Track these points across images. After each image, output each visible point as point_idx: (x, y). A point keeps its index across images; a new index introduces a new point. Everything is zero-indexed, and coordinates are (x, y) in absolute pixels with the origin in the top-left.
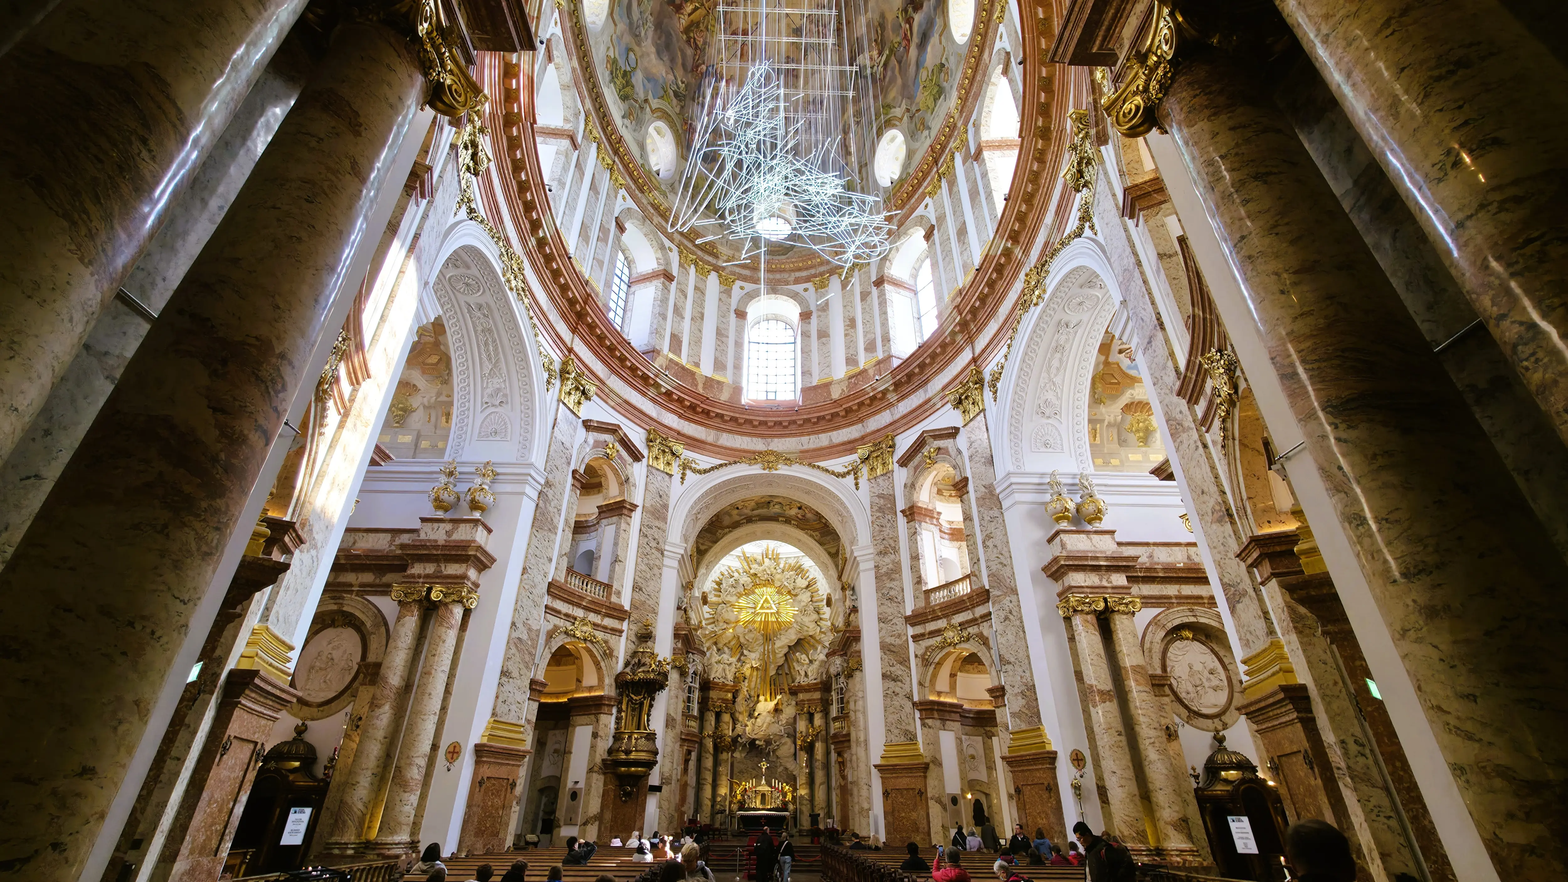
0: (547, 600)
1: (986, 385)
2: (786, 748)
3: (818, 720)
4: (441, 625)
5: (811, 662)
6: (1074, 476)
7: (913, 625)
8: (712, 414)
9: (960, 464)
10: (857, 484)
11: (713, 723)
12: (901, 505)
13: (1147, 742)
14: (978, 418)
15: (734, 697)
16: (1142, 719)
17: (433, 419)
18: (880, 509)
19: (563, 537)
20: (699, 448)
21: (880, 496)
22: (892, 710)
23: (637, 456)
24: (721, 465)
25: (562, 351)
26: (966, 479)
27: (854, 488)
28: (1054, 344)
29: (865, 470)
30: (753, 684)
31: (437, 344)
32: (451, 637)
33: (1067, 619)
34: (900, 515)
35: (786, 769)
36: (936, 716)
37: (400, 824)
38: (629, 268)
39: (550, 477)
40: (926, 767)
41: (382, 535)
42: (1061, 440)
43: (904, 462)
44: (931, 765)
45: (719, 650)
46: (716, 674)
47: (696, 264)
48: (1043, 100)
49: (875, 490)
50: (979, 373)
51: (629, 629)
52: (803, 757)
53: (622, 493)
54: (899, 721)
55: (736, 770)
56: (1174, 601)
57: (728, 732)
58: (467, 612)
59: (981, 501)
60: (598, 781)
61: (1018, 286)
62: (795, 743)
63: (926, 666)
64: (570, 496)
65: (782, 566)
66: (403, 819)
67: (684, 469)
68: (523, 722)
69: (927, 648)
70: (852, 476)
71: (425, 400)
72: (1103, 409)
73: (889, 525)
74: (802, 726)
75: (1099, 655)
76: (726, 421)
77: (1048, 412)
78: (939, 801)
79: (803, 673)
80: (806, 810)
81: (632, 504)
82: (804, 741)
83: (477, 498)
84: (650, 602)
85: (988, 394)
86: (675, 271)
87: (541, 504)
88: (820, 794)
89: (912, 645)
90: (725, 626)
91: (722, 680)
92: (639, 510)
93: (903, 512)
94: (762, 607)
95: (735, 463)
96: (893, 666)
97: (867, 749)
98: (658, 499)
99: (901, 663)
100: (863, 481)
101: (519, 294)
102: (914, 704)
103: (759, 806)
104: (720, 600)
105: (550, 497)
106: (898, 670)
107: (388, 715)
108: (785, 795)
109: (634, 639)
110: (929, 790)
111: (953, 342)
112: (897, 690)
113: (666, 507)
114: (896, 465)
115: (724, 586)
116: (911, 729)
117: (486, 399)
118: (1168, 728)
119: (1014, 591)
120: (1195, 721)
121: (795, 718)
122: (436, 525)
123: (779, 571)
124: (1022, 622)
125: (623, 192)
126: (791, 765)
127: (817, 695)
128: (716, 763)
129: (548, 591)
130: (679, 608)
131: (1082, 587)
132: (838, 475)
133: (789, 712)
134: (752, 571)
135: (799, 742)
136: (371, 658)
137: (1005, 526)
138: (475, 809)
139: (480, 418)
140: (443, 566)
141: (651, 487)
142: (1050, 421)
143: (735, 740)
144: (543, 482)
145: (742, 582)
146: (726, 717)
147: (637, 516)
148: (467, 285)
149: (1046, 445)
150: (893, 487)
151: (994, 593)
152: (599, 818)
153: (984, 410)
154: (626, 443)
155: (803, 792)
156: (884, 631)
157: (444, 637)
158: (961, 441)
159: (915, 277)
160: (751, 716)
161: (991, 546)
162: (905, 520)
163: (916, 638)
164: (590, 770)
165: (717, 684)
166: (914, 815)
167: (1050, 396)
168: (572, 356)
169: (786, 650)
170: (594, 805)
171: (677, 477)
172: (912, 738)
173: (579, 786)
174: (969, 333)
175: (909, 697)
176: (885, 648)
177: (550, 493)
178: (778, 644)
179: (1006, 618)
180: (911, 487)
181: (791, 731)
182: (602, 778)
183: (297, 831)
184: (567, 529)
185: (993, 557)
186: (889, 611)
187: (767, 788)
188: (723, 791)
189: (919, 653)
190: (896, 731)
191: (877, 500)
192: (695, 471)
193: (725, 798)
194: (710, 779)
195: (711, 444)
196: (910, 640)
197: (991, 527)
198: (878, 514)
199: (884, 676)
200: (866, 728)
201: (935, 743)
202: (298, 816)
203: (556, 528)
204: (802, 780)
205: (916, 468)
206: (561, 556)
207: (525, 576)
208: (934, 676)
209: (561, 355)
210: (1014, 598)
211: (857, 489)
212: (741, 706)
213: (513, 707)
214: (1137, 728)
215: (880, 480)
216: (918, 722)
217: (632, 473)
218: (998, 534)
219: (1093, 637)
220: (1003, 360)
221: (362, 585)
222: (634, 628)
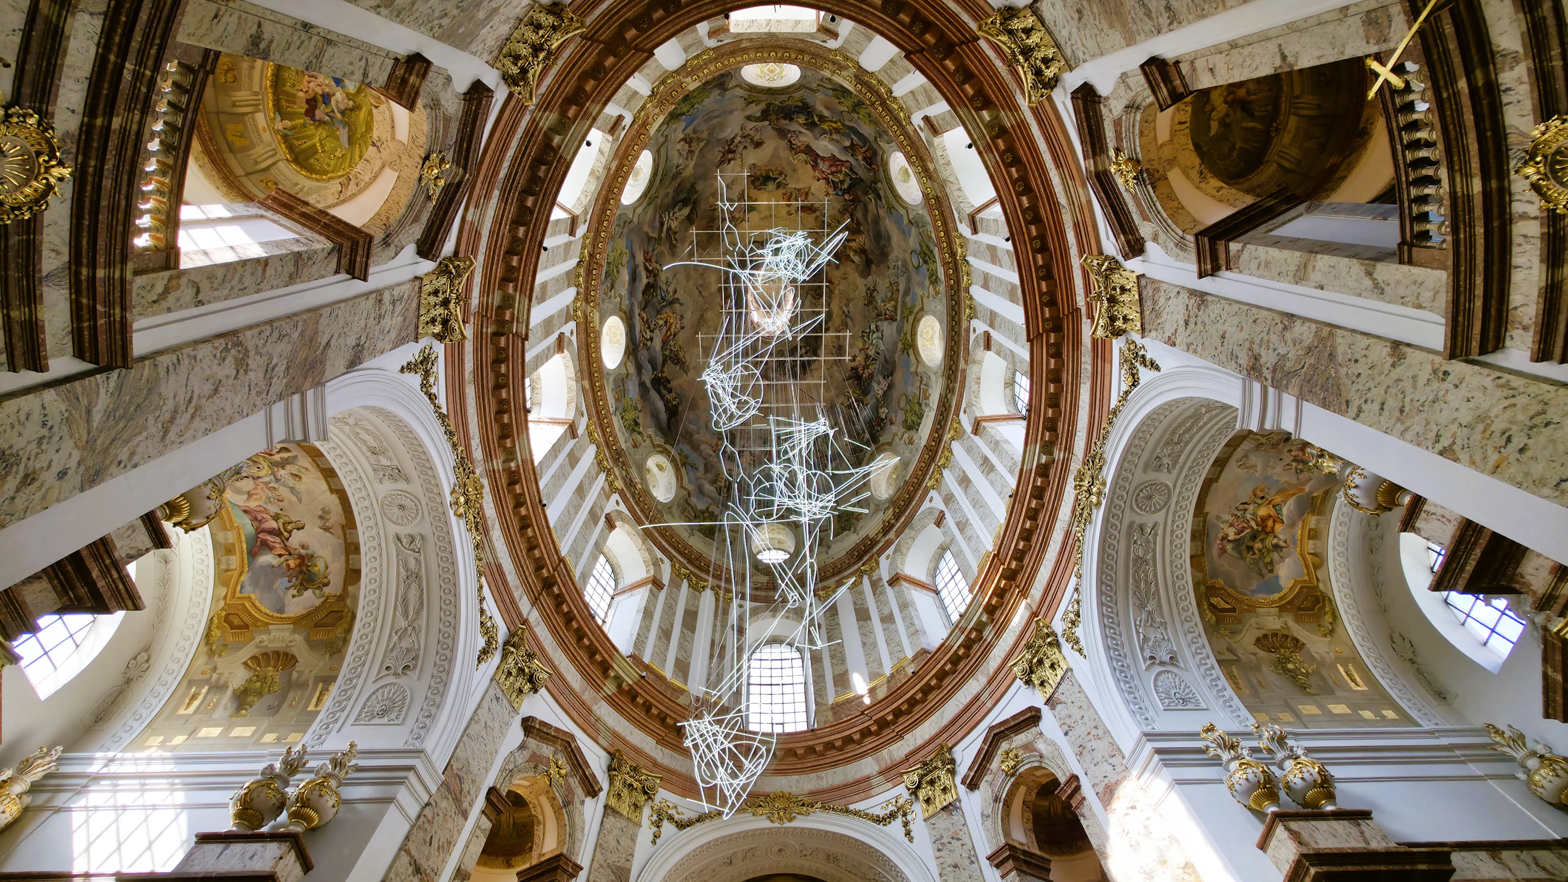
1: (1062, 637)
10: (908, 833)
12: (982, 852)
14: (1064, 684)
23: (592, 791)
24: (712, 814)
25: (511, 618)
26: (1075, 778)
27: (906, 837)
29: (918, 810)
34: (986, 865)
38: (616, 580)
43: (972, 782)
47: (690, 581)
48: (1044, 289)
49: (940, 837)
50: (1046, 624)
61: (1069, 494)
64: (477, 823)
67: (659, 816)
70: (900, 820)
81: (573, 864)
85: (1066, 647)
86: (666, 579)
87: (421, 827)
92: (583, 873)
93: (989, 858)
100: (916, 825)
111: (1000, 602)
114: (962, 789)
117: (388, 663)
125: (616, 497)
132: (878, 820)
139: (372, 686)
141: (605, 841)
142: (1166, 668)
144: (434, 789)
148: (402, 507)
153: (1068, 671)
154: (580, 768)
158: (1049, 723)
159: (934, 572)
162: (993, 869)
168: (525, 629)
171: (647, 825)
180: (992, 816)
192: (674, 821)
205: (991, 782)
211: (911, 840)
215: (942, 816)
217: (582, 812)
220: (1076, 596)
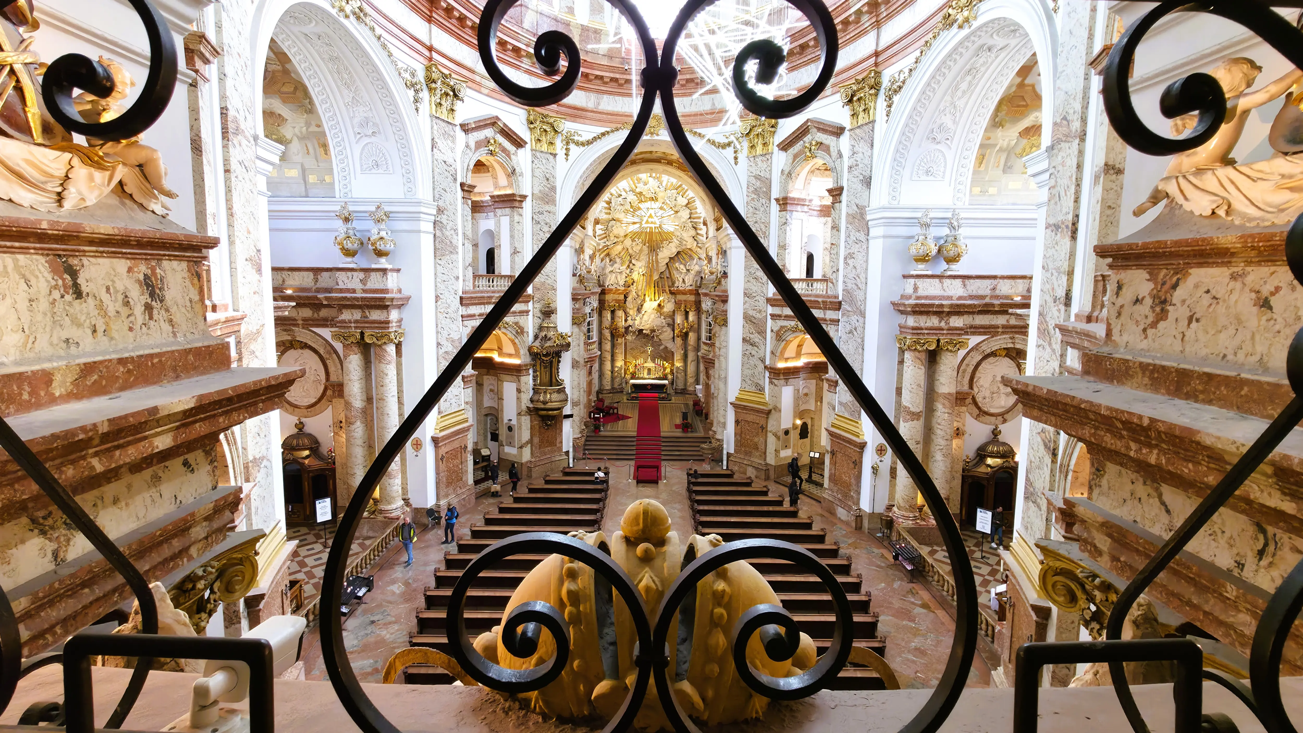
0: (463, 311)
1: (882, 91)
2: (667, 334)
3: (692, 317)
4: (380, 362)
5: (688, 270)
6: (946, 209)
7: (772, 305)
8: (591, 77)
9: (839, 169)
10: (736, 158)
11: (609, 318)
12: (776, 193)
13: (938, 447)
14: (865, 127)
15: (626, 297)
16: (939, 432)
17: (311, 150)
18: (756, 191)
19: (464, 253)
20: (581, 117)
21: (757, 177)
22: (748, 366)
23: (518, 143)
24: (603, 134)
25: (421, 54)
26: (841, 189)
27: (733, 162)
28: (968, 67)
29: (745, 146)
30: (640, 287)
31: (286, 72)
32: (391, 371)
33: (902, 351)
34: (773, 202)
35: (666, 347)
36: (782, 377)
37: (394, 498)
39: (441, 203)
40: (769, 412)
41: (305, 274)
42: (945, 167)
43: (785, 146)
44: (773, 411)
45: (611, 261)
46: (610, 281)
49: (753, 169)
50: (878, 74)
51: (534, 308)
52: (679, 341)
53: (510, 185)
54: (753, 375)
55: (628, 348)
56: (1000, 330)
57: (621, 323)
58: (398, 346)
59: (851, 218)
60: (526, 421)
62: (673, 331)
63: (779, 340)
64: (463, 210)
65: (664, 184)
66: (394, 494)
67: (568, 143)
68: (462, 407)
69: (782, 327)
70: (731, 149)
71: (297, 130)
72: (999, 132)
73: (762, 209)
74: (679, 319)
75: (919, 385)
76: (606, 83)
77: (939, 137)
78: (776, 435)
79: (681, 280)
80: (681, 376)
81: (521, 196)
82: (681, 331)
83: (378, 247)
84: (549, 281)
85: (881, 102)
87: (438, 233)
88: (691, 368)
89: (769, 322)
90: (616, 240)
91: (615, 286)
92: (529, 199)
93: (777, 200)
94: (647, 222)
95: (617, 130)
96: (752, 333)
97: (726, 383)
98: (545, 183)
99: (759, 333)
100: (742, 157)
101: (358, 18)
102: (765, 367)
103: (646, 376)
104: (610, 217)
105: (445, 222)
106: (756, 338)
107: (361, 428)
108: (665, 369)
109: (539, 315)
110: (769, 426)
111: (857, 21)
112: (753, 353)
113: (553, 189)
114: (776, 149)
115: (613, 204)
116: (761, 383)
117: (357, 130)
118: (958, 429)
119: (863, 314)
120: (982, 418)
121: (674, 311)
122: (349, 274)
123: (662, 189)
124: (863, 341)
126: (670, 345)
127: (692, 298)
128: (613, 346)
129: (461, 304)
130: (574, 275)
131: (922, 329)
133: (669, 307)
134: (638, 190)
135: (676, 332)
136: (333, 378)
137: (867, 253)
138: (442, 474)
139: (357, 150)
140: (367, 311)
141: (537, 172)
142: (938, 147)
143: (627, 328)
144: (434, 212)
145: (629, 200)
146: (620, 313)
147: (528, 205)
148: (295, 18)
149: (927, 172)
150: (770, 170)
151: (845, 306)
152: (531, 441)
153: (874, 121)
154: (507, 134)
155: (678, 364)
156: (747, 304)
157: (386, 371)
158: (844, 144)
160: (639, 310)
161: (851, 265)
162: (778, 208)
163: (774, 317)
164: (519, 414)
165: (611, 290)
166: (756, 440)
167: (947, 121)
168: (435, 55)
169: (667, 260)
170: (526, 435)
171: (561, 153)
172: (761, 390)
173: (512, 422)
174: (877, 16)
175: (763, 360)
176: (747, 318)
177: (444, 219)
178: (661, 255)
179: (850, 332)
180: (788, 175)
181: (671, 322)
182: (528, 418)
183: (326, 513)
184: (466, 242)
185: (851, 276)
186: (754, 289)
187: (653, 365)
188: (619, 363)
189: (775, 329)
190: (749, 382)
191: (754, 181)
192: (577, 144)
193: (621, 368)
194: (609, 358)
195: (592, 111)
196: (769, 317)
197: (855, 248)
198: (753, 196)
199: (744, 340)
200: (726, 369)
201: (777, 397)
202: (322, 504)
203: (455, 248)
204: (678, 357)
205: (795, 157)
206: (465, 268)
207: (439, 303)
208: (785, 349)
209: (421, 59)
210: (861, 319)
211: (736, 164)
212: (631, 305)
213: (453, 401)
214: (933, 437)
215: (758, 160)
216: (767, 380)
217: (518, 163)
218: (860, 257)
219: (919, 371)
220: (907, 72)
221: (304, 320)
222: (538, 306)
